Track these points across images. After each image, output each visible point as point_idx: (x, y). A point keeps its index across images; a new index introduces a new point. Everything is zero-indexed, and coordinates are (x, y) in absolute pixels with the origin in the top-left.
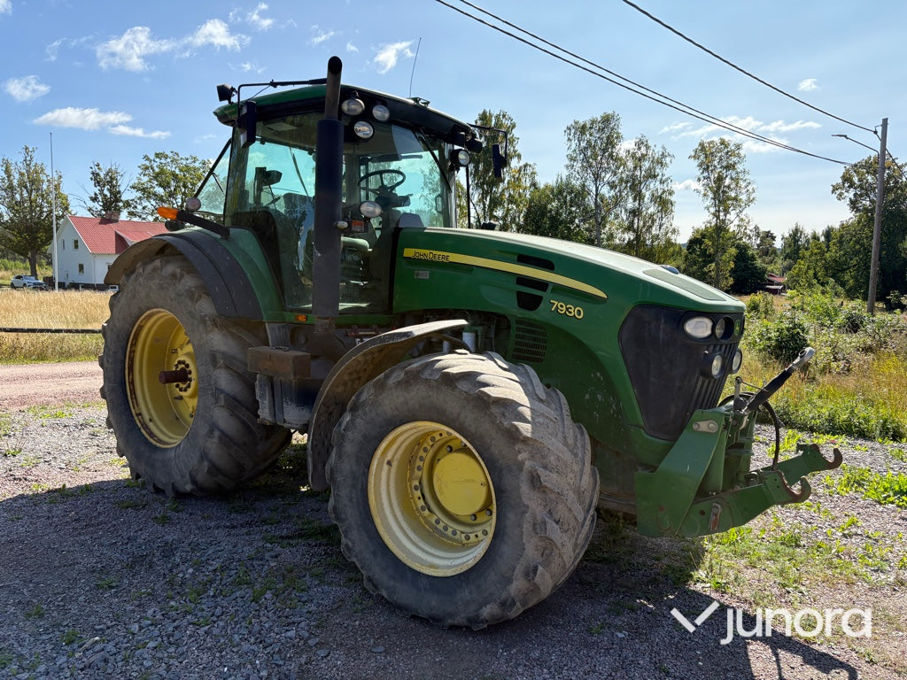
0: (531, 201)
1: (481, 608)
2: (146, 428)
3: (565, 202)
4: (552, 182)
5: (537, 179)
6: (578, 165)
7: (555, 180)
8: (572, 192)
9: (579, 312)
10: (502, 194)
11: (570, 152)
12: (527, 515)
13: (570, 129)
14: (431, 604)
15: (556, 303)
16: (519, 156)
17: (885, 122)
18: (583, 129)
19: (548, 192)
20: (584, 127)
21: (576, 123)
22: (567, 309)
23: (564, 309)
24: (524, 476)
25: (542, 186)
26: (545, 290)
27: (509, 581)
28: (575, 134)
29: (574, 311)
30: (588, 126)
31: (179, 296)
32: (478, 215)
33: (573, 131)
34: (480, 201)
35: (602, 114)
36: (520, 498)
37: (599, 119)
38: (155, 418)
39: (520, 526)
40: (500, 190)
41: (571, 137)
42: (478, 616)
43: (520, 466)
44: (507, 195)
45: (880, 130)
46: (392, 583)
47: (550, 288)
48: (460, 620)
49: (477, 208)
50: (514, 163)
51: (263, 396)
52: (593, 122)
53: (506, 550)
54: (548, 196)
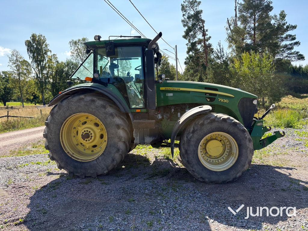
0: (57, 67)
1: (237, 175)
2: (73, 157)
3: (70, 68)
4: (64, 61)
5: (58, 59)
6: (75, 55)
7: (66, 60)
8: (73, 64)
9: (227, 101)
10: (45, 65)
11: (71, 51)
12: (248, 149)
13: (71, 42)
14: (223, 178)
15: (220, 99)
16: (50, 51)
17: (176, 46)
18: (75, 43)
19: (63, 64)
20: (76, 42)
21: (73, 40)
22: (224, 100)
23: (223, 100)
24: (247, 140)
25: (60, 62)
26: (216, 96)
27: (244, 166)
28: (73, 44)
29: (225, 101)
30: (77, 41)
31: (97, 107)
32: (36, 73)
33: (72, 43)
34: (37, 67)
35: (82, 38)
36: (246, 146)
37: (81, 40)
38: (74, 153)
39: (247, 152)
40: (44, 64)
41: (71, 45)
42: (236, 177)
43: (246, 138)
44: (47, 65)
45: (175, 48)
46: (209, 176)
47: (217, 96)
48: (231, 180)
49: (36, 70)
50: (49, 53)
51: (136, 136)
52: (79, 40)
53: (243, 159)
54: (63, 66)
